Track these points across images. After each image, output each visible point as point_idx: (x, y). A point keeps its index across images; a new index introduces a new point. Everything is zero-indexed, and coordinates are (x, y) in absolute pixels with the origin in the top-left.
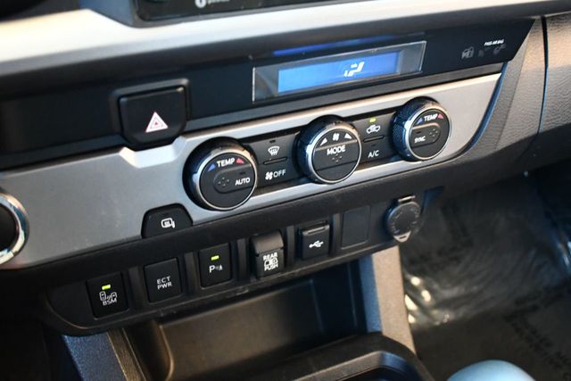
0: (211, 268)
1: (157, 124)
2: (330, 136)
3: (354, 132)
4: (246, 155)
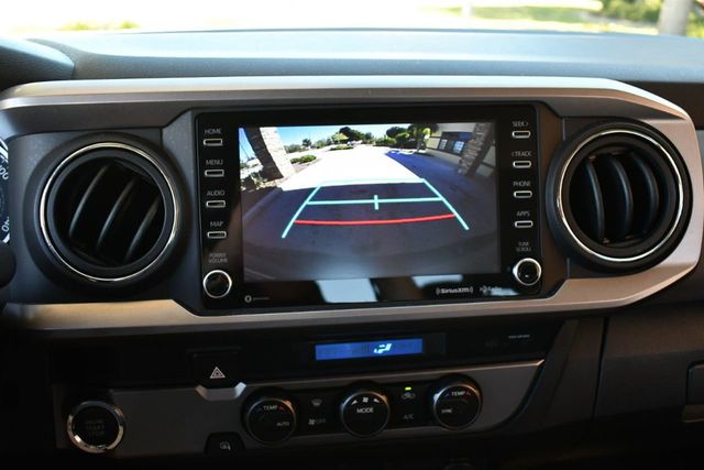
1: (217, 374)
3: (384, 398)
4: (288, 404)
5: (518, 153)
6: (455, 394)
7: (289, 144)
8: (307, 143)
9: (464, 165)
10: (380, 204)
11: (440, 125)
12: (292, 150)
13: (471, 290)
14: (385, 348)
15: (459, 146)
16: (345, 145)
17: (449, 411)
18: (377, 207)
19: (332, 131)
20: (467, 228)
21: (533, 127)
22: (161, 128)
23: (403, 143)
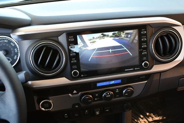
0: (86, 113)
1: (75, 92)
2: (107, 93)
3: (112, 93)
4: (91, 96)
5: (143, 37)
6: (128, 90)
7: (89, 39)
8: (94, 38)
9: (131, 40)
10: (111, 51)
11: (125, 31)
12: (90, 40)
13: (133, 69)
14: (113, 82)
15: (129, 36)
16: (103, 38)
17: (127, 94)
18: (111, 52)
19: (99, 35)
20: (131, 55)
21: (146, 31)
22: (58, 37)
23: (116, 36)
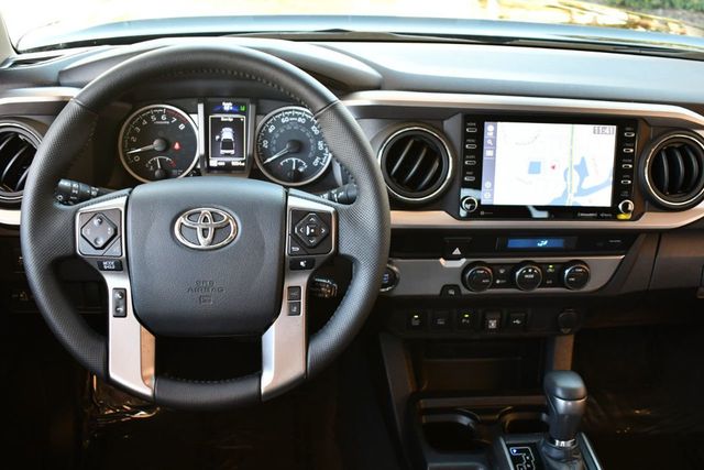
0: (464, 321)
1: (457, 252)
2: (527, 270)
3: (539, 270)
4: (489, 270)
5: (627, 145)
6: (577, 270)
13: (596, 215)
14: (544, 243)
17: (573, 280)
21: (635, 132)
22: (443, 120)
